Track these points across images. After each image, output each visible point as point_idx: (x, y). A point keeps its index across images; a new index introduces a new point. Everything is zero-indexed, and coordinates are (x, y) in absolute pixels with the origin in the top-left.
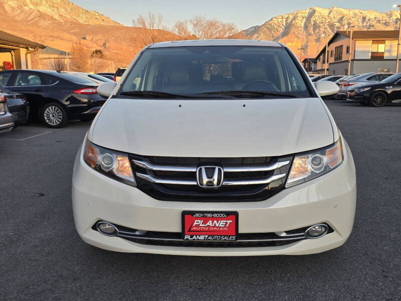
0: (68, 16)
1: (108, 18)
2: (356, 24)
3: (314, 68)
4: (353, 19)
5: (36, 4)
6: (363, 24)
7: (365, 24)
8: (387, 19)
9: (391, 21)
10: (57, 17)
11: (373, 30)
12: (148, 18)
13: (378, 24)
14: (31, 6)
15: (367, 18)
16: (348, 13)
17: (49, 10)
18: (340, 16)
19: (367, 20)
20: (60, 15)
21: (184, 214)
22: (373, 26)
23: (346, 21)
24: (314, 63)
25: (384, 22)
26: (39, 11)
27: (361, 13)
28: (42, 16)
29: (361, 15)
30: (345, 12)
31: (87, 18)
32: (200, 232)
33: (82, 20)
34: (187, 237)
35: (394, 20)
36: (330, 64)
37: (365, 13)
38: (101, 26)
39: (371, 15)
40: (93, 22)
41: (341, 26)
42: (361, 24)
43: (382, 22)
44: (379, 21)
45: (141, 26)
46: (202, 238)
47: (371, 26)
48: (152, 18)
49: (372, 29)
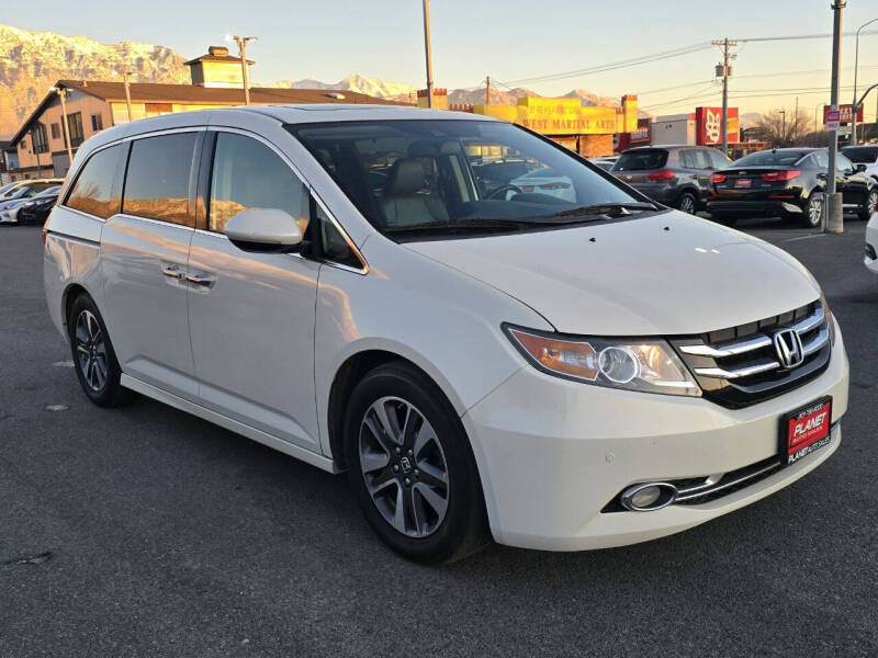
2: (54, 64)
3: (12, 165)
4: (44, 54)
6: (69, 66)
7: (74, 66)
8: (120, 58)
9: (128, 63)
11: (94, 80)
13: (102, 68)
15: (77, 54)
16: (30, 39)
18: (13, 45)
19: (77, 59)
22: (92, 71)
23: (28, 58)
24: (9, 152)
25: (114, 64)
27: (60, 41)
29: (62, 45)
30: (24, 36)
35: (134, 62)
36: (54, 154)
37: (70, 42)
39: (84, 47)
41: (20, 66)
42: (65, 66)
43: (109, 64)
44: (104, 61)
47: (87, 71)
49: (92, 78)
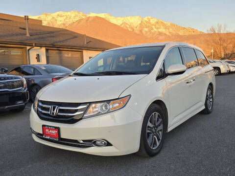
0: (174, 32)
1: (197, 30)
5: (158, 28)
10: (168, 34)
12: (217, 27)
14: (155, 30)
17: (164, 30)
20: (170, 32)
21: (43, 126)
26: (159, 32)
28: (160, 34)
31: (184, 32)
32: (48, 135)
33: (181, 33)
34: (44, 136)
38: (192, 35)
40: (187, 34)
45: (212, 33)
46: (48, 138)
48: (220, 27)
